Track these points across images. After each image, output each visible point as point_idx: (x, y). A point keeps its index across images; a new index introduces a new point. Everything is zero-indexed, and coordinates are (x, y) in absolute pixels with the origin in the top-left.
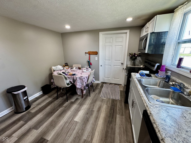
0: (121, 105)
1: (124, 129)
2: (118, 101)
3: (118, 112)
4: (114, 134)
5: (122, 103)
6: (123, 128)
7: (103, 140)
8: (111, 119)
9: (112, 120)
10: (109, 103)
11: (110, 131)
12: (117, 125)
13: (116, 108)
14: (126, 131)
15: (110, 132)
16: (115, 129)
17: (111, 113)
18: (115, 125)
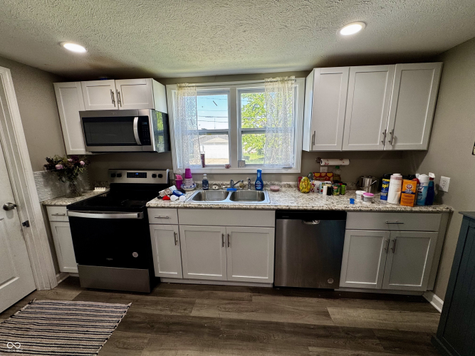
0: (156, 303)
1: (229, 304)
2: (133, 310)
3: (182, 311)
4: (241, 321)
5: (146, 301)
6: (226, 304)
7: (261, 344)
8: (207, 330)
9: (209, 327)
10: (132, 341)
11: (238, 331)
12: (221, 316)
13: (165, 316)
14: (231, 300)
15: (242, 331)
16: (231, 320)
17: (183, 331)
18: (221, 319)
